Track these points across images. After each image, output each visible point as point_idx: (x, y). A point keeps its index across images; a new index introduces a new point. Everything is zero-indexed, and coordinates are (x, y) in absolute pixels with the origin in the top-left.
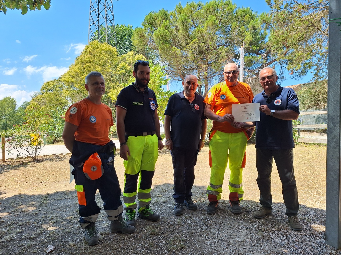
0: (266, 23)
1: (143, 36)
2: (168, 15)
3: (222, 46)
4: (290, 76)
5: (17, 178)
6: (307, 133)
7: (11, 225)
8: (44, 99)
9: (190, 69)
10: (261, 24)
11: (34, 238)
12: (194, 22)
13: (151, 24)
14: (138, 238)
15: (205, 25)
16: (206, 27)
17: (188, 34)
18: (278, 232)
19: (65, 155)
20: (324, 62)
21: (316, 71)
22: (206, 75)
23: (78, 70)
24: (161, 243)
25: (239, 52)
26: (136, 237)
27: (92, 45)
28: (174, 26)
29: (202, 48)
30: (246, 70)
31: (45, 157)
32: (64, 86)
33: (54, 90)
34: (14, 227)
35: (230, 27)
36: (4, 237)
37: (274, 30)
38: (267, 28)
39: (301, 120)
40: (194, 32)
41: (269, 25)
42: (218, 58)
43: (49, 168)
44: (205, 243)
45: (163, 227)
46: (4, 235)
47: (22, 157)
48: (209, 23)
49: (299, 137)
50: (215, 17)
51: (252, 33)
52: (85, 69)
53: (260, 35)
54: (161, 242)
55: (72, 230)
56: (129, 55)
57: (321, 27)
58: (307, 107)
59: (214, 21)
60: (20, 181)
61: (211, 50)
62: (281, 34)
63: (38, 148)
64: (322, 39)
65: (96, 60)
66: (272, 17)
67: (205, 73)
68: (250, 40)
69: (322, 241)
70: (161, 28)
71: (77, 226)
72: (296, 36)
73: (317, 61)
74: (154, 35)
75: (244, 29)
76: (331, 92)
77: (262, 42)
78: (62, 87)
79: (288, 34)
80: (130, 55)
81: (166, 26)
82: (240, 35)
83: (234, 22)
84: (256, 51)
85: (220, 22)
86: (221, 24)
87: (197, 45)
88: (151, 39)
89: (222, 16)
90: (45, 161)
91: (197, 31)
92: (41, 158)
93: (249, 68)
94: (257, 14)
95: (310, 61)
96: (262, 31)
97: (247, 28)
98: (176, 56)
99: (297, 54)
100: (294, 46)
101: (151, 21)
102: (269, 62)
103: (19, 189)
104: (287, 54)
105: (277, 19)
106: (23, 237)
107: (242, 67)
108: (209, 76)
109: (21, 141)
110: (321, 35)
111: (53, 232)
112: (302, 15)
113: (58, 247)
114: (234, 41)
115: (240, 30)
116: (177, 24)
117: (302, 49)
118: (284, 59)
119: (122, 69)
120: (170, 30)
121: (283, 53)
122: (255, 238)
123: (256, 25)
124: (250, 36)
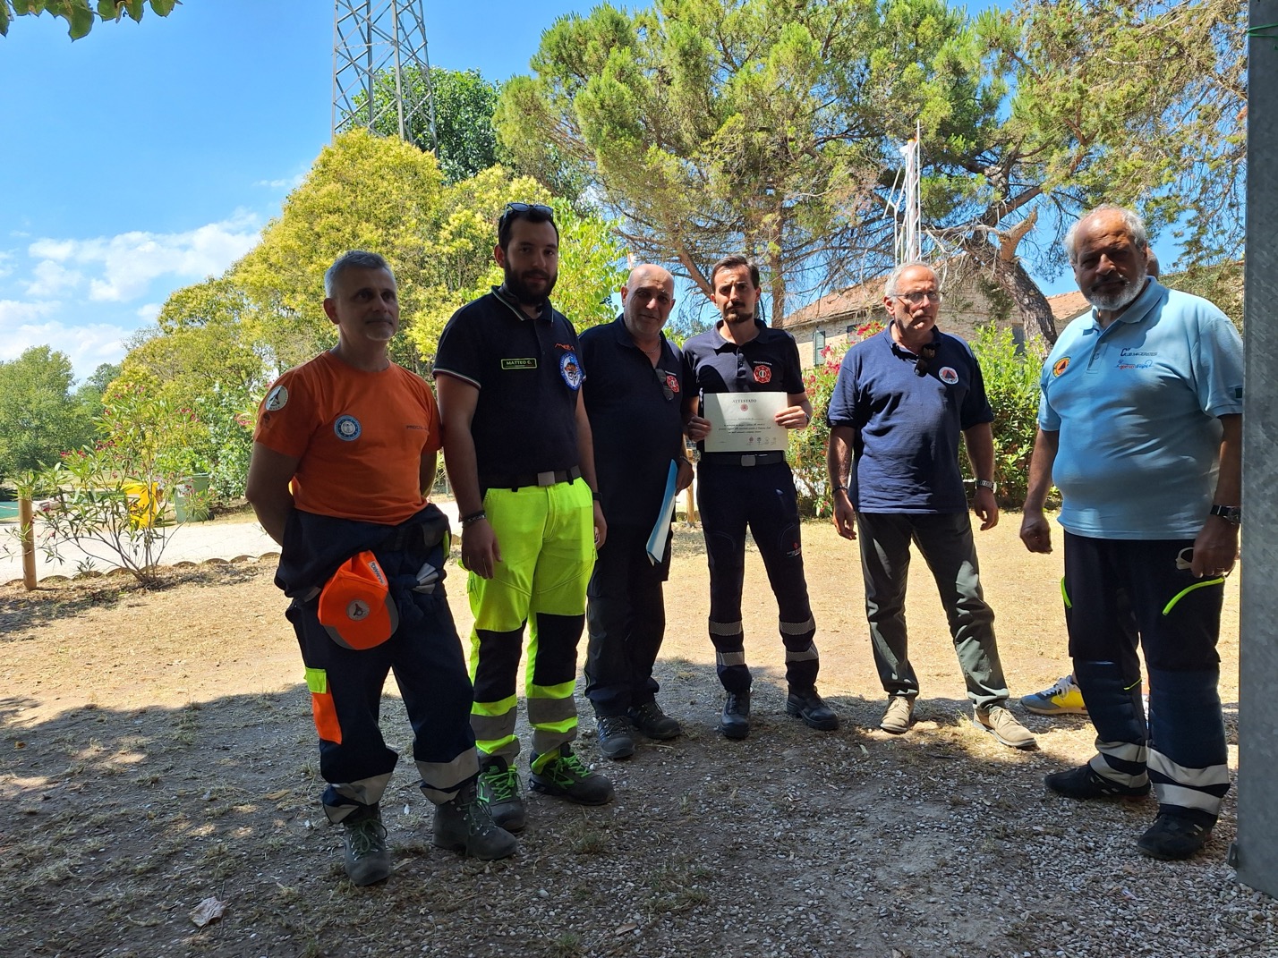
0: (1001, 50)
1: (537, 108)
2: (627, 25)
3: (834, 139)
5: (79, 650)
7: (64, 824)
8: (172, 352)
9: (717, 230)
10: (984, 53)
11: (149, 871)
12: (729, 50)
13: (564, 61)
14: (535, 867)
15: (771, 60)
16: (773, 70)
17: (707, 98)
18: (1057, 839)
19: (256, 560)
20: (1226, 194)
21: (1195, 229)
22: (776, 252)
23: (294, 243)
24: (619, 887)
25: (899, 161)
26: (528, 865)
27: (343, 145)
28: (653, 67)
29: (760, 149)
30: (927, 231)
31: (182, 571)
32: (245, 301)
33: (207, 320)
34: (75, 831)
35: (863, 67)
36: (39, 870)
37: (1033, 74)
38: (1003, 68)
40: (729, 89)
41: (1016, 57)
42: (821, 186)
43: (198, 611)
44: (782, 884)
45: (625, 824)
46: (39, 860)
47: (96, 572)
48: (784, 52)
50: (805, 31)
51: (949, 88)
52: (320, 237)
53: (979, 97)
54: (618, 882)
55: (287, 840)
56: (486, 183)
57: (1210, 58)
59: (805, 44)
60: (93, 661)
61: (793, 158)
62: (1058, 89)
63: (154, 536)
64: (1215, 105)
65: (362, 203)
66: (1026, 25)
67: (773, 244)
68: (943, 116)
69: (1222, 873)
70: (603, 79)
71: (307, 824)
72: (1117, 98)
73: (1199, 190)
74: (575, 105)
75: (919, 74)
76: (1259, 309)
77: (986, 123)
78: (237, 307)
79: (1087, 91)
80: (491, 181)
81: (622, 71)
82: (904, 97)
83: (879, 45)
84: (964, 156)
85: (827, 46)
86: (832, 56)
87: (739, 141)
88: (566, 120)
89: (834, 25)
90: (184, 586)
91: (739, 84)
92: (168, 575)
93: (937, 223)
94: (966, 17)
95: (1170, 190)
96: (983, 78)
97: (929, 70)
98: (663, 183)
99: (1120, 168)
100: (1111, 133)
101: (563, 50)
102: (1013, 197)
103: (90, 690)
104: (1081, 167)
105: (1045, 32)
106: (109, 868)
107: (912, 218)
108: (787, 255)
109: (93, 512)
110: (1213, 90)
111: (217, 848)
112: (1139, 16)
113: (240, 905)
114: (882, 121)
115: (904, 79)
116: (662, 61)
117: (1141, 144)
118: (1071, 186)
119: (460, 236)
120: (636, 85)
121: (1066, 162)
122: (970, 865)
123: (961, 59)
124: (940, 99)
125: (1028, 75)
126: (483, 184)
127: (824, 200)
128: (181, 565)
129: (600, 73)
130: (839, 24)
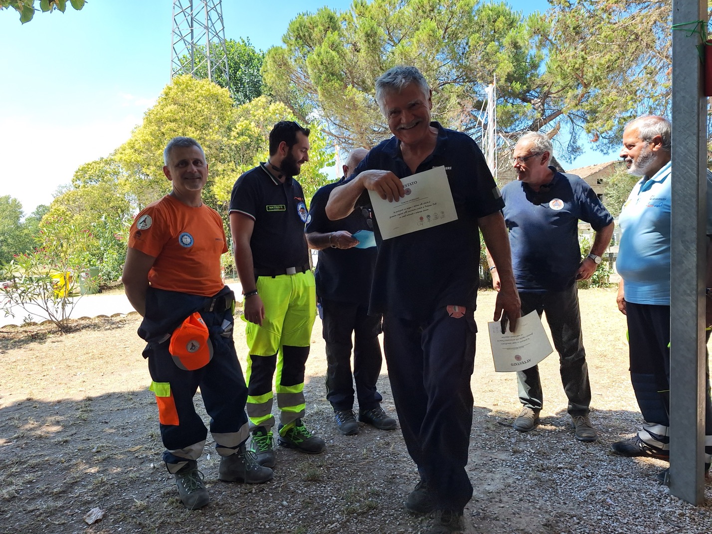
0: (540, 36)
1: (285, 64)
2: (336, 19)
3: (449, 83)
4: (591, 146)
5: (23, 367)
7: (13, 466)
8: (79, 199)
9: (385, 133)
10: (531, 37)
11: (60, 493)
12: (392, 34)
13: (301, 38)
14: (280, 489)
15: (414, 40)
16: (416, 45)
17: (379, 60)
18: (571, 471)
19: (125, 316)
23: (149, 138)
24: (328, 500)
25: (485, 96)
26: (276, 488)
27: (178, 84)
28: (349, 42)
30: (500, 134)
31: (83, 322)
32: (120, 170)
33: (99, 181)
34: (18, 470)
35: (465, 44)
37: (557, 49)
38: (541, 45)
40: (391, 55)
41: (548, 39)
42: (442, 109)
43: (92, 344)
45: (331, 464)
47: (33, 322)
48: (422, 35)
49: (612, 271)
50: (434, 24)
51: (511, 56)
52: (164, 135)
53: (528, 61)
54: (327, 497)
55: (141, 474)
57: (653, 41)
59: (433, 31)
60: (31, 373)
62: (571, 58)
63: (67, 302)
64: (656, 67)
65: (188, 116)
66: (554, 22)
68: (509, 71)
69: (662, 489)
70: (323, 48)
71: (152, 465)
72: (603, 62)
74: (307, 62)
75: (495, 48)
77: (532, 75)
78: (116, 174)
79: (586, 58)
80: (259, 104)
81: (333, 44)
82: (487, 61)
83: (473, 32)
84: (520, 93)
85: (445, 33)
86: (448, 38)
88: (302, 71)
89: (449, 21)
90: (84, 331)
91: (397, 52)
92: (75, 324)
93: (506, 130)
94: (522, 17)
95: (631, 112)
96: (531, 51)
97: (501, 45)
98: (355, 107)
99: (605, 100)
100: (599, 82)
101: (301, 32)
102: (547, 116)
103: (29, 389)
104: (584, 99)
105: (564, 26)
106: (38, 491)
107: (491, 127)
109: (32, 289)
110: (655, 58)
111: (100, 479)
112: (614, 18)
113: (113, 512)
114: (475, 73)
115: (487, 51)
116: (355, 39)
117: (616, 88)
118: (578, 110)
119: (242, 135)
120: (340, 52)
121: (576, 97)
122: (523, 486)
123: (519, 40)
124: (507, 62)
125: (554, 50)
126: (255, 106)
127: (444, 116)
128: (83, 318)
129: (321, 45)
130: (452, 20)
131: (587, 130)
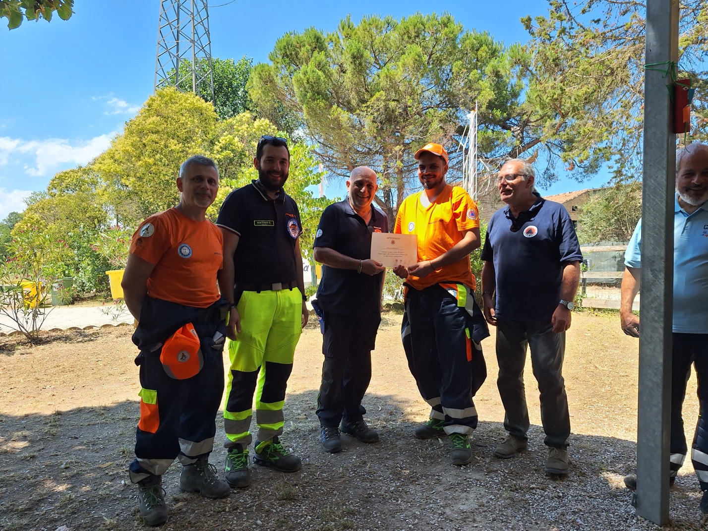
0: (521, 66)
1: (271, 81)
2: (323, 40)
3: (433, 108)
4: (566, 173)
6: (601, 288)
8: (54, 207)
9: (368, 153)
10: (512, 67)
11: (26, 510)
12: (377, 57)
13: (287, 56)
14: (255, 508)
15: (400, 64)
16: (401, 69)
17: (365, 81)
18: (542, 492)
19: (98, 329)
20: (635, 147)
21: (619, 165)
22: (401, 167)
23: (129, 148)
24: (303, 519)
25: (466, 121)
26: (251, 507)
27: (161, 96)
28: (336, 63)
29: (393, 111)
30: (480, 159)
31: (54, 334)
32: (99, 180)
33: (76, 190)
35: (449, 71)
37: (537, 79)
38: (522, 75)
39: (588, 263)
40: (377, 78)
41: (528, 70)
42: (425, 133)
43: (62, 357)
44: (394, 517)
45: (307, 483)
47: (2, 333)
48: (408, 59)
49: (585, 296)
50: (419, 50)
51: (493, 84)
52: (145, 146)
53: (509, 89)
54: (302, 516)
55: (111, 491)
56: (241, 121)
57: (627, 76)
58: (600, 236)
59: (419, 56)
61: (410, 116)
62: (550, 88)
63: (39, 313)
64: (629, 101)
65: (170, 128)
66: (534, 53)
67: (399, 162)
68: (490, 99)
69: (629, 510)
70: (309, 67)
71: (123, 482)
72: (580, 94)
73: (621, 144)
74: (293, 80)
75: (478, 76)
76: (649, 209)
77: (512, 103)
78: (94, 183)
79: (565, 90)
80: (244, 120)
81: (320, 64)
82: (470, 88)
83: (457, 60)
84: (500, 121)
85: (430, 58)
86: (433, 64)
87: (382, 106)
88: (287, 88)
89: (434, 47)
90: (55, 343)
91: (383, 75)
92: (46, 336)
93: (486, 156)
94: (503, 47)
95: (607, 144)
96: (512, 79)
97: (483, 73)
98: (339, 126)
99: (581, 131)
100: (577, 112)
101: (287, 51)
102: (526, 143)
104: (561, 129)
105: (544, 58)
106: (3, 508)
107: (472, 152)
108: (405, 168)
109: (2, 298)
110: (629, 93)
111: (68, 496)
112: (592, 53)
114: (458, 100)
115: (470, 78)
116: (341, 60)
117: (592, 119)
118: (556, 139)
119: (226, 149)
120: (327, 72)
121: (553, 126)
122: (496, 506)
123: (500, 69)
124: (489, 90)
125: (535, 80)
126: (239, 121)
127: (427, 140)
128: (54, 330)
129: (307, 64)
130: (436, 47)
131: (564, 159)
